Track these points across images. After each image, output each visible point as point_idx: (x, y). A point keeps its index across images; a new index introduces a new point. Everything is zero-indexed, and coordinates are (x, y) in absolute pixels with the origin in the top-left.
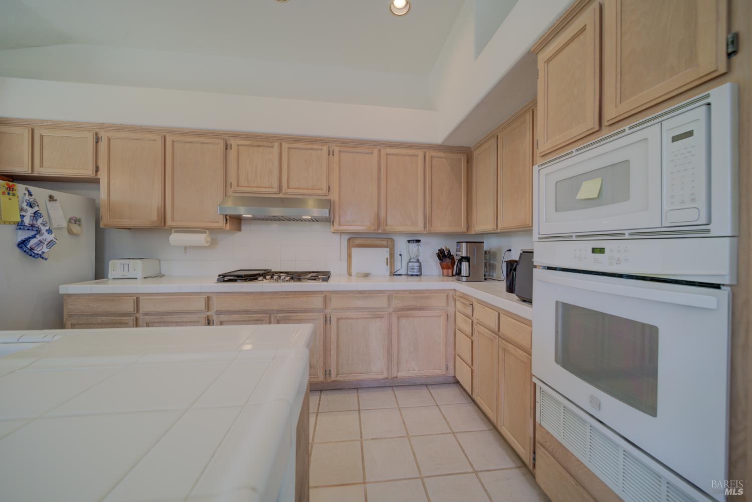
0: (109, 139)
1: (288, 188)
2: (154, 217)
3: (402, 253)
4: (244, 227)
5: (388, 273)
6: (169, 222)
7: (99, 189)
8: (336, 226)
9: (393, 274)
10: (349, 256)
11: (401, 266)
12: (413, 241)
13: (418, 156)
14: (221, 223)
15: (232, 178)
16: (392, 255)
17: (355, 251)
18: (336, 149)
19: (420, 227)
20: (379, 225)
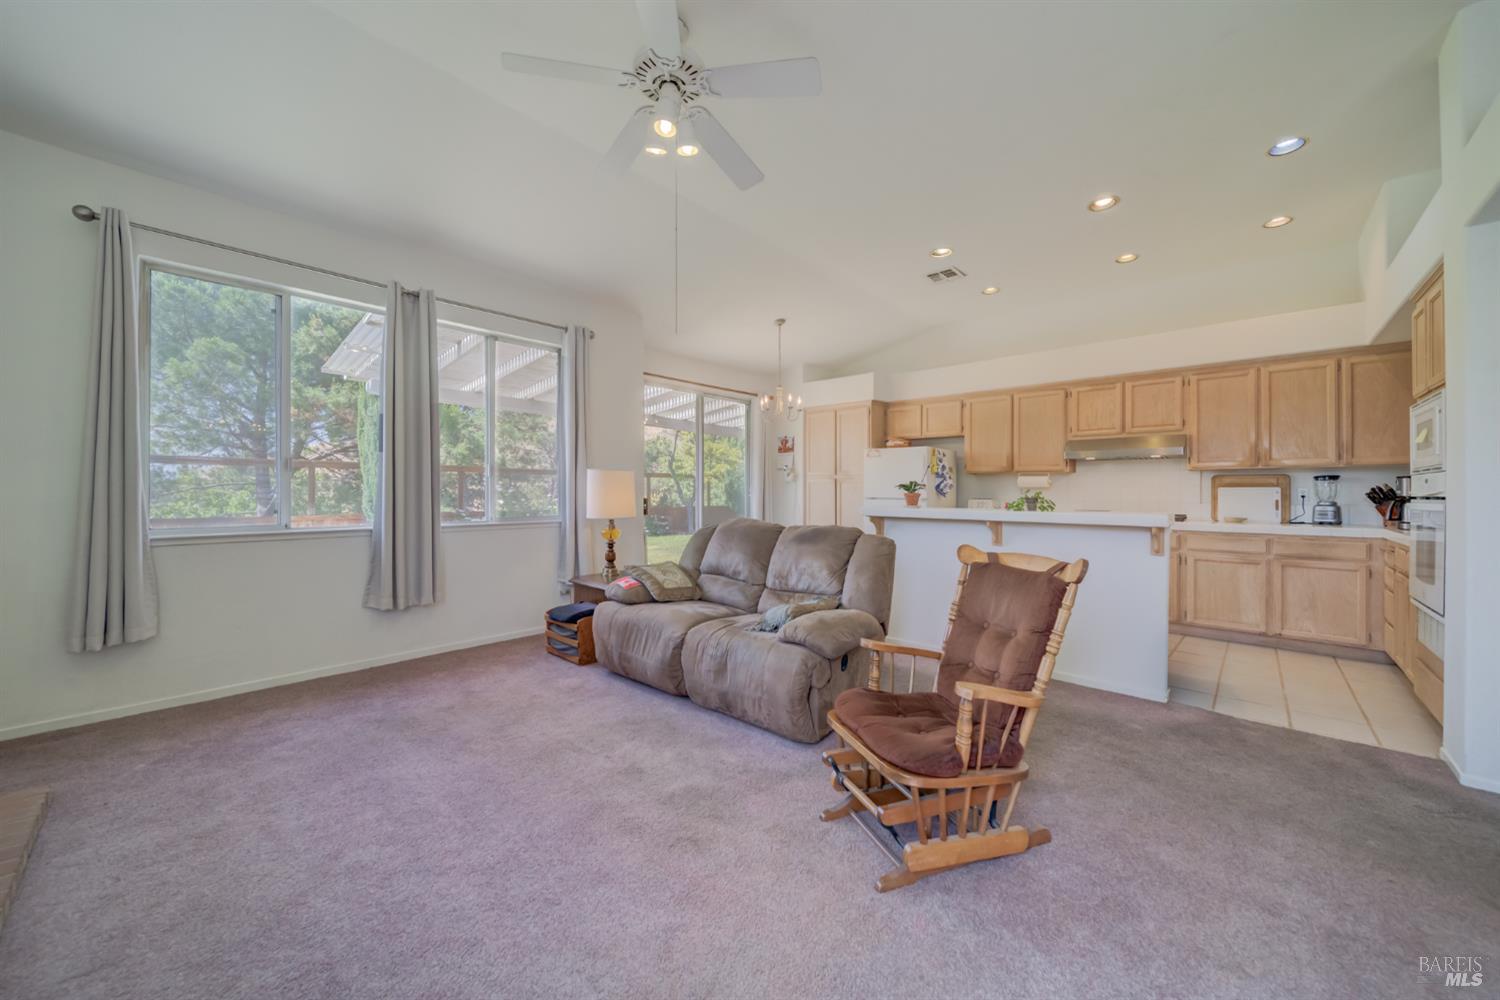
0: (971, 405)
1: (1133, 427)
2: (1005, 464)
3: (1305, 494)
4: (1079, 468)
5: (1279, 520)
6: (1016, 468)
7: (963, 442)
8: (1194, 463)
9: (1287, 521)
10: (1215, 498)
11: (1303, 511)
12: (1324, 477)
13: (1325, 367)
14: (1062, 466)
15: (1072, 423)
16: (1286, 497)
17: (1221, 491)
18: (1194, 379)
19: (1330, 458)
20: (1258, 460)
